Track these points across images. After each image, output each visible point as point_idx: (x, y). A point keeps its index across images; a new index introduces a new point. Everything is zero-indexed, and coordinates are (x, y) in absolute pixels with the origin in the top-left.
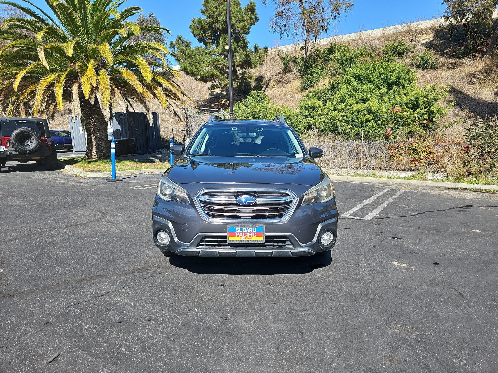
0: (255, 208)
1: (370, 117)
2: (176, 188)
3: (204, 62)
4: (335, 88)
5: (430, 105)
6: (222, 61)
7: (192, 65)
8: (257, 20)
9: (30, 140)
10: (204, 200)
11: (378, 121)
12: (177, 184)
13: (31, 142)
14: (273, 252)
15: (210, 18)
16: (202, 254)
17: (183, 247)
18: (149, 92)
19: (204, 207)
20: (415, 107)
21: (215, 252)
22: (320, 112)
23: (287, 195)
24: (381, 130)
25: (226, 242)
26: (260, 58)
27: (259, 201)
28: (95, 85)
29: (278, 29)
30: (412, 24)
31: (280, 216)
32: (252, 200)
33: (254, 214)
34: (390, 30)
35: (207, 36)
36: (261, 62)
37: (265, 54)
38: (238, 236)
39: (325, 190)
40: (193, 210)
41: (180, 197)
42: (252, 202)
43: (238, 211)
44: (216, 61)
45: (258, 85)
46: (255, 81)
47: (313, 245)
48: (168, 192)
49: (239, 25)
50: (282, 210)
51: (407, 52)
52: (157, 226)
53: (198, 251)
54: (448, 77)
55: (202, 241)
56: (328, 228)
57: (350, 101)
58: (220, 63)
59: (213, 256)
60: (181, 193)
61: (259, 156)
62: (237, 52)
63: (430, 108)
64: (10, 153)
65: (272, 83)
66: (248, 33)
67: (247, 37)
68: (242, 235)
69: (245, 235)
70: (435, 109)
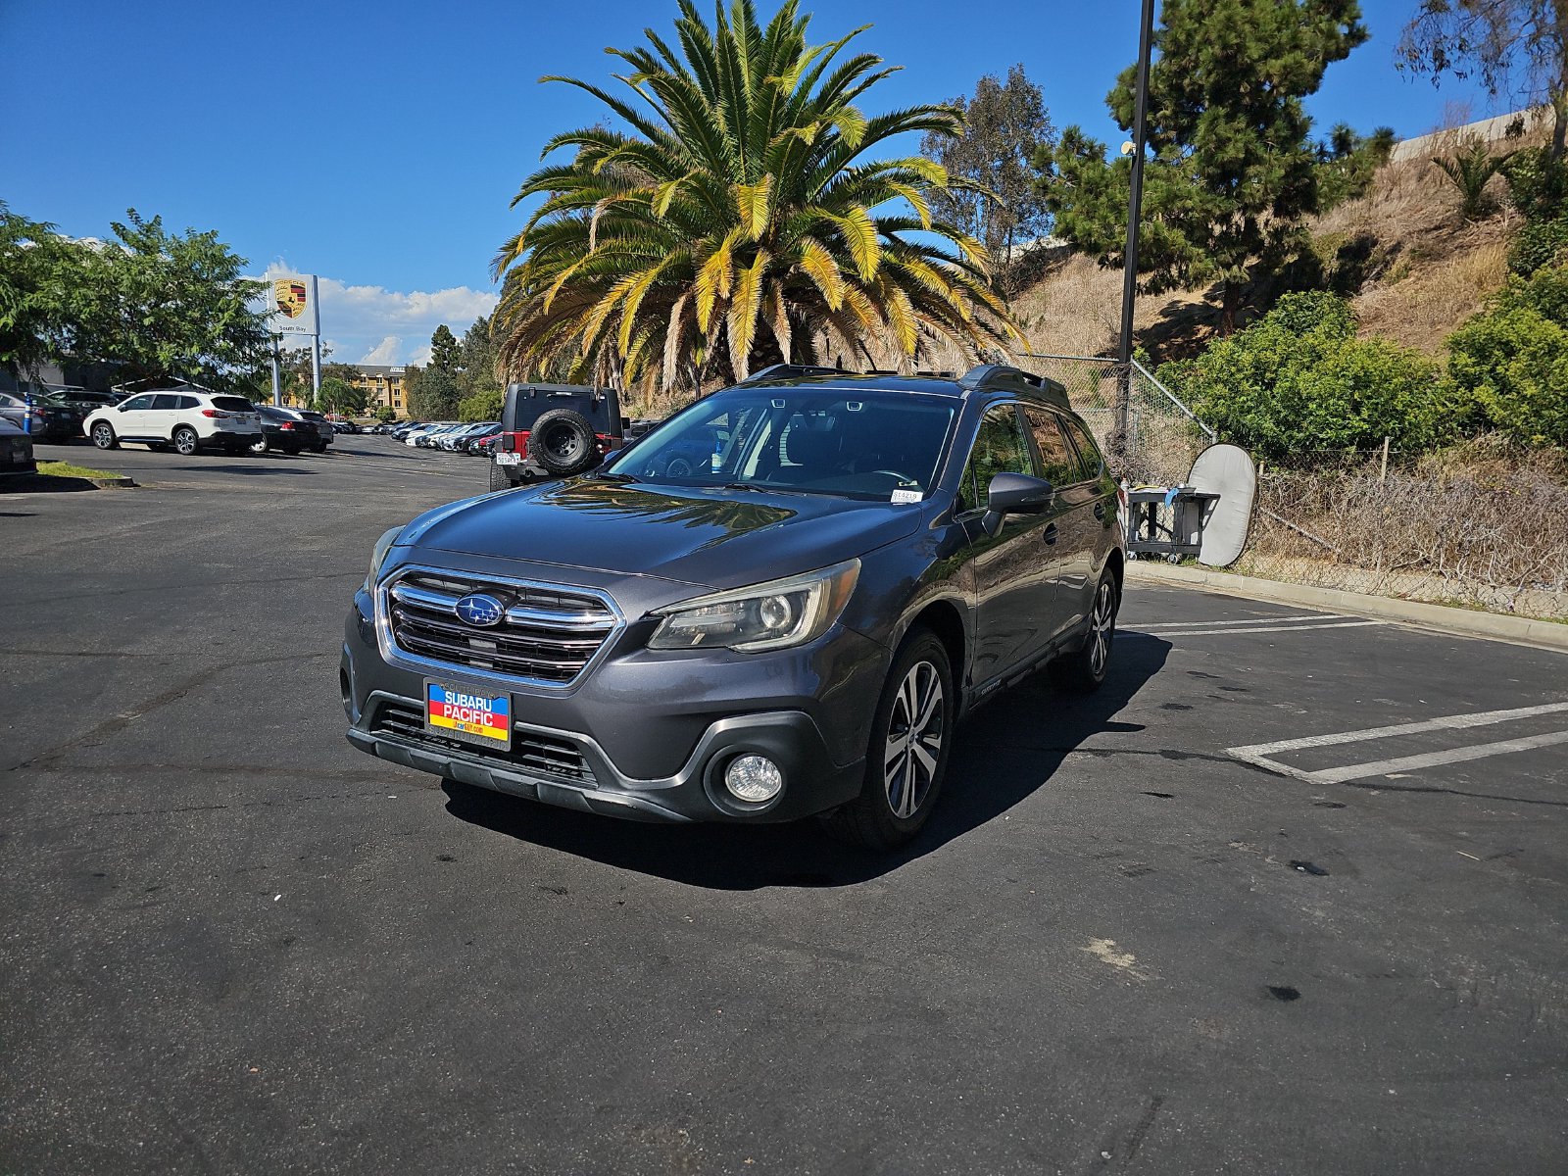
0: (501, 636)
6: (1197, 199)
7: (1091, 219)
8: (1357, 37)
9: (571, 442)
13: (573, 446)
14: (536, 786)
15: (1174, 54)
18: (872, 310)
26: (1353, 172)
27: (512, 617)
28: (725, 295)
29: (1428, 60)
32: (490, 610)
35: (1162, 117)
36: (1354, 188)
38: (449, 716)
44: (1176, 196)
45: (1350, 270)
46: (1338, 259)
49: (1275, 65)
55: (382, 713)
58: (1189, 204)
62: (1259, 161)
64: (528, 472)
65: (1401, 260)
66: (1313, 89)
67: (1308, 105)
68: (458, 716)
69: (466, 715)
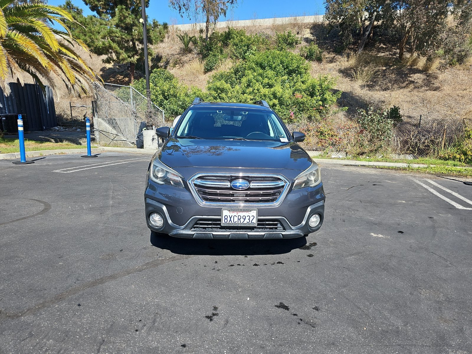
0: (249, 192)
1: (276, 102)
2: (169, 171)
3: (99, 33)
4: (239, 72)
5: (324, 93)
6: (120, 34)
10: (198, 183)
11: (283, 106)
12: (170, 168)
14: (265, 234)
16: (196, 236)
17: (178, 230)
19: (199, 191)
20: (312, 95)
21: (209, 235)
22: (230, 95)
23: (279, 179)
24: (286, 114)
25: (220, 224)
26: (160, 34)
27: (252, 186)
30: (298, 17)
31: (273, 200)
32: (246, 185)
33: (248, 198)
34: (279, 21)
35: (101, 4)
36: (161, 39)
37: (166, 30)
39: (314, 174)
40: (187, 193)
41: (173, 181)
42: (246, 187)
43: (232, 195)
44: (113, 32)
47: (302, 227)
48: (160, 175)
50: (274, 194)
51: (296, 44)
52: (151, 209)
53: (193, 233)
54: (331, 69)
55: (196, 224)
56: (317, 211)
57: (257, 85)
58: (117, 35)
59: (207, 238)
60: (174, 176)
61: (246, 140)
63: (323, 95)
70: (328, 96)
